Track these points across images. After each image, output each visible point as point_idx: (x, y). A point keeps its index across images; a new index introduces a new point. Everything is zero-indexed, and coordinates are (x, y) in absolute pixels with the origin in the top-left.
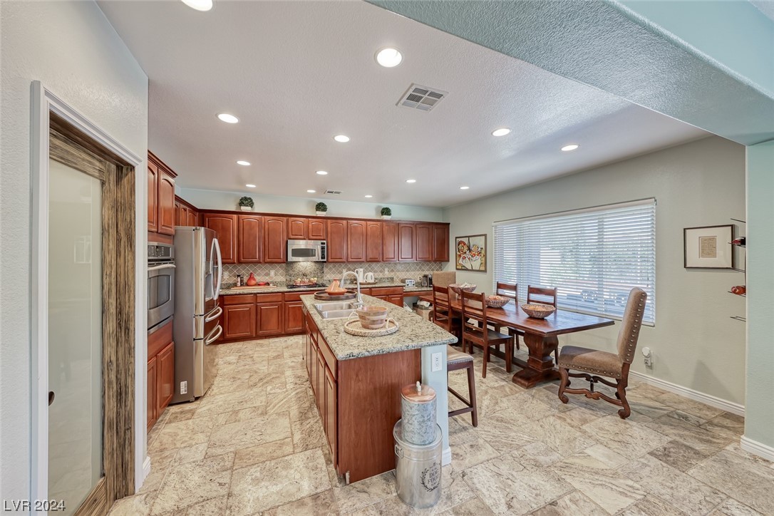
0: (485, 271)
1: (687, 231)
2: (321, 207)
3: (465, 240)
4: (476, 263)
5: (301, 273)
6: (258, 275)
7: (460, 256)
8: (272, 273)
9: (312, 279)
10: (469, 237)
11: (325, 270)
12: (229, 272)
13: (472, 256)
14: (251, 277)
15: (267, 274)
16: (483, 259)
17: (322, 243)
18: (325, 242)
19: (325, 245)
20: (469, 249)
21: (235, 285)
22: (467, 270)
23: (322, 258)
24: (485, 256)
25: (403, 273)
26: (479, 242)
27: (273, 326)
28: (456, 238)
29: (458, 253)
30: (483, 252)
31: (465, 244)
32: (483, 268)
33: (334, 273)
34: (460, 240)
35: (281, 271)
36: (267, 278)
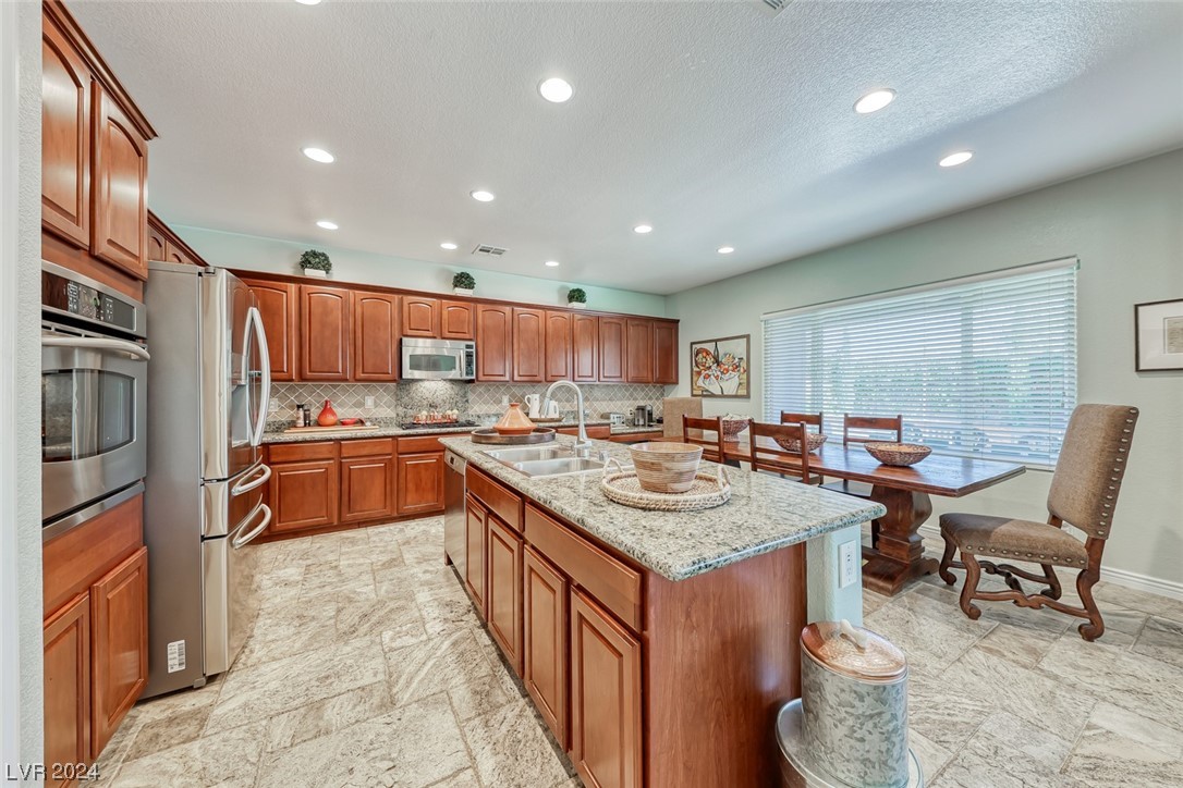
0: (748, 396)
1: (1140, 308)
2: (463, 280)
3: (710, 347)
4: (731, 384)
5: (425, 402)
6: (340, 405)
7: (699, 373)
8: (369, 401)
9: (449, 412)
10: (716, 341)
11: (471, 397)
12: (280, 399)
13: (722, 373)
14: (326, 409)
15: (360, 404)
16: (745, 376)
17: (468, 347)
18: (473, 343)
19: (474, 350)
20: (717, 362)
21: (293, 424)
22: (712, 396)
23: (467, 374)
24: (747, 371)
25: (604, 403)
26: (738, 348)
27: (374, 502)
28: (692, 344)
29: (696, 369)
30: (744, 364)
31: (708, 353)
32: (743, 392)
33: (486, 402)
34: (698, 346)
35: (387, 398)
36: (359, 411)
